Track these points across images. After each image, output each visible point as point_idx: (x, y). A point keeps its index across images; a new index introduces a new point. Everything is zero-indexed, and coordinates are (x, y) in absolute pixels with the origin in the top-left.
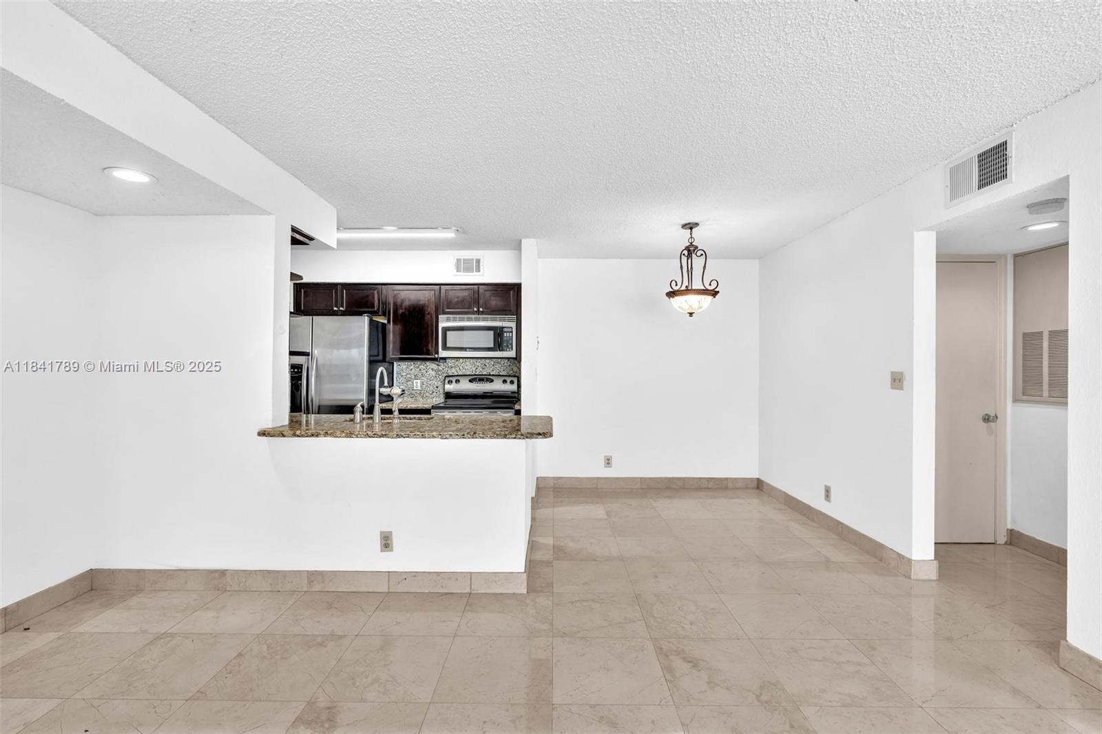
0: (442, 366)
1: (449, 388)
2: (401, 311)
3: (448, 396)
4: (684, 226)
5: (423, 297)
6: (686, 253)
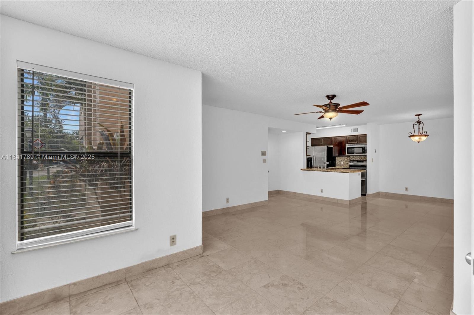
0: (349, 158)
1: (350, 164)
2: (336, 144)
3: (351, 166)
4: (416, 115)
5: (342, 139)
6: (416, 124)
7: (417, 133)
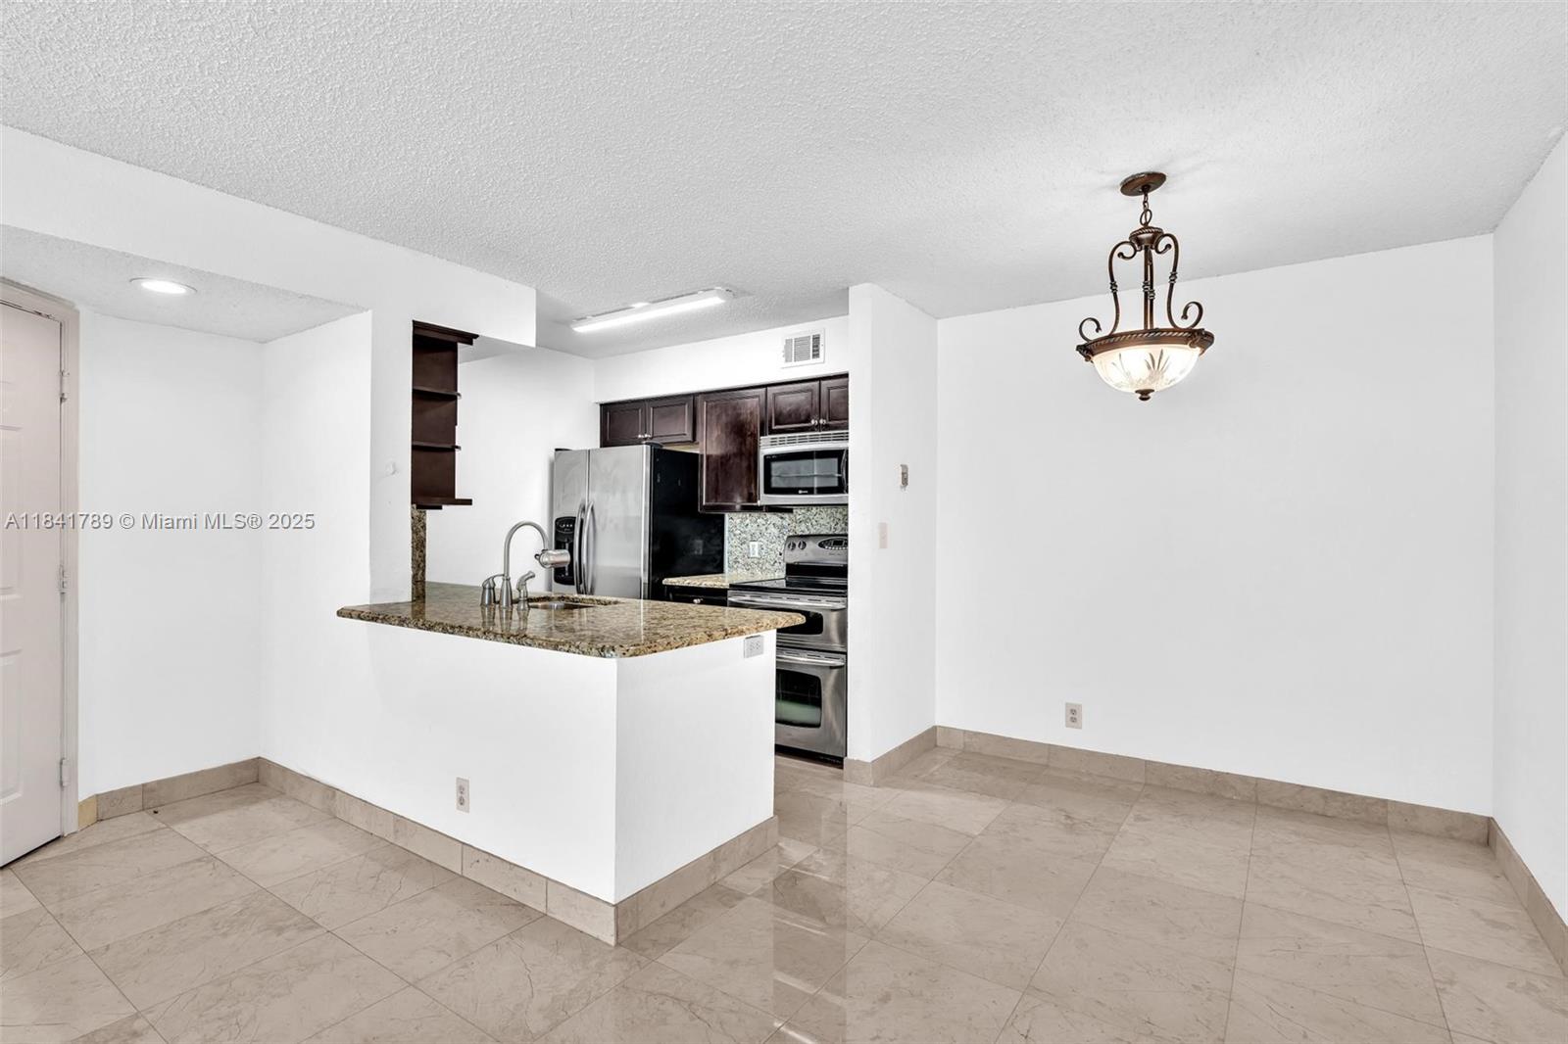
0: (782, 519)
1: (792, 556)
3: (793, 569)
4: (1129, 186)
6: (1128, 250)
7: (1132, 321)
